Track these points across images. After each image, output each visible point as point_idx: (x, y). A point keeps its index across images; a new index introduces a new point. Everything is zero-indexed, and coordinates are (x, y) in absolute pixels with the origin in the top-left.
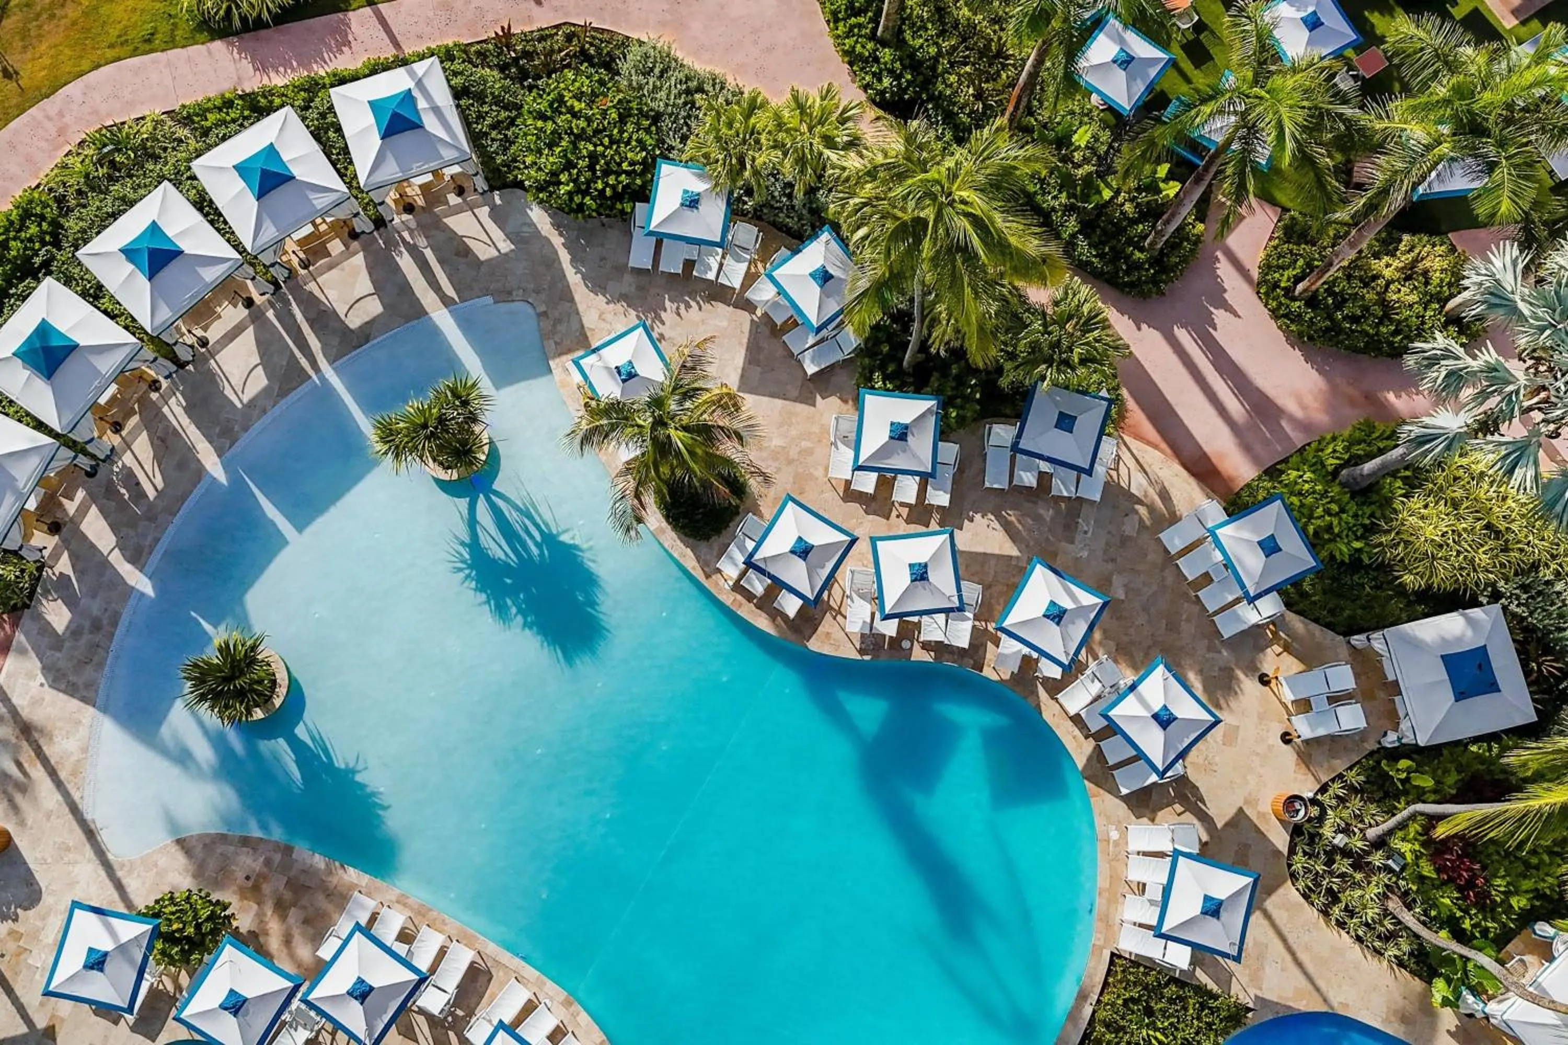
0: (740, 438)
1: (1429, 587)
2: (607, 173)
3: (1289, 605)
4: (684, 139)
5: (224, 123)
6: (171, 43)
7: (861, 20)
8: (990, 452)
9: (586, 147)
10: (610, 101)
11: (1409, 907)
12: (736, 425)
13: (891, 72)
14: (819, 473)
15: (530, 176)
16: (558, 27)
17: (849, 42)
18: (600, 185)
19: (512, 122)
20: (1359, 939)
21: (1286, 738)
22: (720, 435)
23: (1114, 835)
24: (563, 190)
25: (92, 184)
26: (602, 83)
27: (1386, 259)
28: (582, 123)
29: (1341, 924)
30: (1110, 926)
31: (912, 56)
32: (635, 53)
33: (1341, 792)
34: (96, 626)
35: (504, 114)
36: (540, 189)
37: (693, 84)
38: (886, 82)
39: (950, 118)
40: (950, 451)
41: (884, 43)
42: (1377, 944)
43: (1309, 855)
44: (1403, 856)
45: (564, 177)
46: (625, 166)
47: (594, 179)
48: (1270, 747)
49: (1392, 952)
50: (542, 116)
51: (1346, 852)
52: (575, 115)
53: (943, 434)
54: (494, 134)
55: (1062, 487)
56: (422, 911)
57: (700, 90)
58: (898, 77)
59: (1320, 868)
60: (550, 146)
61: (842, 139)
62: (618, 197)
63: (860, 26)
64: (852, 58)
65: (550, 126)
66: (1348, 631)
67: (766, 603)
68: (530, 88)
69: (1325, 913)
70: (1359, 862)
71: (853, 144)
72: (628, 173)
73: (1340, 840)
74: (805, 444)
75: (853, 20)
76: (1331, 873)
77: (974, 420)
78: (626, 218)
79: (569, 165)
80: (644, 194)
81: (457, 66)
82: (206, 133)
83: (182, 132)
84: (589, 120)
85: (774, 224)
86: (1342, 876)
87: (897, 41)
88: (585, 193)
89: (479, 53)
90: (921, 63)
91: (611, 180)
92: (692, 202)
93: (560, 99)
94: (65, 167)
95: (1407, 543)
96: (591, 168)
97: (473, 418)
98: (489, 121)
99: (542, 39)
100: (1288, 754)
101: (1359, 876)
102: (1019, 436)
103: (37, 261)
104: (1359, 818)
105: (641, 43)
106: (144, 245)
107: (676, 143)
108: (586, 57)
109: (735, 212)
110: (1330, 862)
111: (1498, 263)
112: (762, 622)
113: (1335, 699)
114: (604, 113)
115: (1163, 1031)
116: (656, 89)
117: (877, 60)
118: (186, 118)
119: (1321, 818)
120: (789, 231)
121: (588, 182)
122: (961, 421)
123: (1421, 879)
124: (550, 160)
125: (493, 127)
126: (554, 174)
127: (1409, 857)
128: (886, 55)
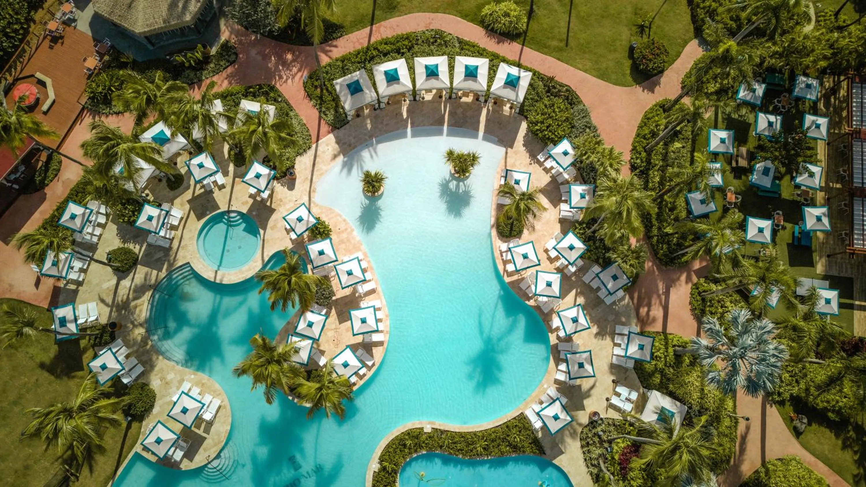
0: (535, 216)
1: (675, 393)
2: (550, 131)
3: (635, 368)
4: (576, 137)
5: (469, 50)
6: (472, 21)
7: (645, 141)
8: (590, 271)
9: (550, 121)
10: (566, 115)
11: (605, 463)
12: (537, 214)
13: (641, 160)
14: (543, 243)
15: (532, 118)
16: (567, 86)
17: (637, 144)
18: (546, 133)
19: (537, 101)
20: (585, 460)
21: (608, 400)
22: (531, 212)
23: (545, 386)
24: (537, 127)
25: (427, 41)
26: (566, 108)
27: (733, 305)
28: (554, 115)
29: (584, 453)
30: (527, 405)
31: (650, 160)
32: (581, 107)
33: (610, 423)
34: (350, 145)
35: (536, 98)
36: (531, 123)
37: (589, 125)
38: (638, 161)
39: (647, 182)
40: (580, 263)
41: (645, 151)
42: (589, 465)
43: (590, 430)
44: (613, 449)
45: (539, 124)
46: (556, 133)
47: (546, 130)
48: (602, 398)
49: (591, 469)
50: (546, 106)
51: (599, 437)
52: (554, 111)
53: (581, 257)
54: (530, 101)
55: (602, 294)
56: (372, 269)
57: (589, 128)
58: (642, 162)
59: (590, 435)
60: (542, 114)
61: (616, 166)
62: (548, 138)
63: (643, 142)
64: (634, 149)
65: (546, 110)
66: (645, 387)
67: (505, 262)
68: (548, 96)
69: (582, 447)
70: (601, 442)
71: (617, 170)
72: (556, 135)
73: (601, 433)
74: (545, 233)
75: (642, 140)
76: (592, 439)
77: (592, 261)
78: (546, 145)
79: (542, 123)
80: (555, 143)
81: (534, 77)
82: (462, 49)
83: (457, 45)
84: (556, 115)
85: (581, 174)
86: (594, 442)
87: (649, 152)
88: (541, 132)
89: (542, 78)
90: (651, 163)
91: (550, 134)
92: (566, 154)
93: (553, 105)
94: (424, 33)
95: (678, 377)
96: (548, 127)
97: (472, 165)
98: (531, 96)
99: (560, 86)
100: (605, 403)
101: (598, 445)
102: (601, 272)
103: (402, 51)
104: (610, 432)
105: (584, 106)
106: (432, 68)
107: (573, 137)
108: (567, 99)
109: (573, 164)
110: (594, 436)
111: (743, 312)
112: (501, 267)
113: (628, 400)
114: (561, 117)
115: (520, 439)
116: (579, 119)
117: (640, 154)
118: (460, 41)
119: (600, 425)
120: (583, 179)
121: (544, 130)
122: (589, 258)
123: (613, 458)
124: (539, 118)
125: (532, 99)
126: (538, 122)
127: (614, 451)
128: (644, 154)
